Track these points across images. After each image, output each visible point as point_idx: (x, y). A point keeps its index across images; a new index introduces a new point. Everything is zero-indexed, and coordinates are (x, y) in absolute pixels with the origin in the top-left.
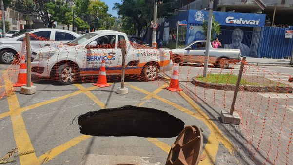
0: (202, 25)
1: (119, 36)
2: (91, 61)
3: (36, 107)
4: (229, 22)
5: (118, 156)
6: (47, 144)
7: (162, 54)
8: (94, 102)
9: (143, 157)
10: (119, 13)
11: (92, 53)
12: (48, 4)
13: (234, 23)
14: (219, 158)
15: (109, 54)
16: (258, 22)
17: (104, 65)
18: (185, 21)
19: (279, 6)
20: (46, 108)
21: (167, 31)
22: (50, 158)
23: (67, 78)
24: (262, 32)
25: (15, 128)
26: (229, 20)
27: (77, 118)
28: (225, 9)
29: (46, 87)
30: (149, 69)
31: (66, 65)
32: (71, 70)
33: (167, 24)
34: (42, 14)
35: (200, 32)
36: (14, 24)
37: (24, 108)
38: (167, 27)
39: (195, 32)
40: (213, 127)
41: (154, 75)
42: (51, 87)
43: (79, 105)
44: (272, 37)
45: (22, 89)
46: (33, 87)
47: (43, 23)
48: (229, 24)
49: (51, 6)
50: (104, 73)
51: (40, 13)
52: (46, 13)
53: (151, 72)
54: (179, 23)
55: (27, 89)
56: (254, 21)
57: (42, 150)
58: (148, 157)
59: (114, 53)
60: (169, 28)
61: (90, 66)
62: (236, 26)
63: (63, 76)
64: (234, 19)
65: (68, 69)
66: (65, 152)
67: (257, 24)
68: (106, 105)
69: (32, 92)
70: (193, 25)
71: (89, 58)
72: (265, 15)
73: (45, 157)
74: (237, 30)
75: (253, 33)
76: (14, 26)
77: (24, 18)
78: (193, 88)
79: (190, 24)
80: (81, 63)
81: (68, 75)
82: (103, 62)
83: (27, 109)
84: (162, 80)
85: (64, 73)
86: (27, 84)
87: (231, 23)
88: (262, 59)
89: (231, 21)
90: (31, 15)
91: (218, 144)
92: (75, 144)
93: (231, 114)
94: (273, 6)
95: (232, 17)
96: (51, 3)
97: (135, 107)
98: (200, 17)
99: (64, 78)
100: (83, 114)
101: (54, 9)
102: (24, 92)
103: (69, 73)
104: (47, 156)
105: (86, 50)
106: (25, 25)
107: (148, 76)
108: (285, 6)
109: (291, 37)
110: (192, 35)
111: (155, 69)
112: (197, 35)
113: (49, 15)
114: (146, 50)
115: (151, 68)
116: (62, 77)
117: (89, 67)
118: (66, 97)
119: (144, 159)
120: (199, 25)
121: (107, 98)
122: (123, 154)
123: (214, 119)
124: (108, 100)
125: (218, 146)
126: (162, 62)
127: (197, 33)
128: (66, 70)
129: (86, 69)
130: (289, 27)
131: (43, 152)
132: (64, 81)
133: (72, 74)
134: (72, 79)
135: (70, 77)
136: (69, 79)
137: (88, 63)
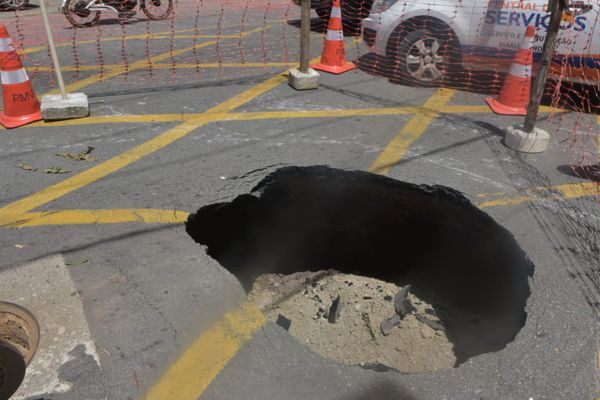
2: (497, 28)
9: (88, 343)
23: (423, 69)
61: (494, 42)
65: (428, 44)
81: (426, 58)
85: (415, 52)
99: (415, 67)
103: (431, 55)
117: (490, 45)
128: (420, 45)
132: (413, 74)
133: (439, 59)
134: (439, 73)
135: (431, 66)
136: (427, 73)
137: (488, 32)
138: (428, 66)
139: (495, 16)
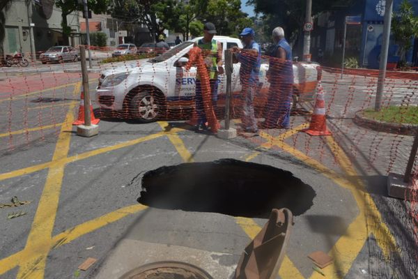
2: (183, 86)
3: (90, 155)
5: (172, 247)
6: (75, 217)
8: (176, 151)
9: (213, 253)
10: (257, 11)
12: (156, 5)
14: (358, 266)
18: (359, 16)
20: (103, 158)
21: (331, 34)
22: (68, 241)
23: (147, 113)
25: (47, 187)
27: (141, 176)
29: (115, 126)
31: (145, 93)
32: (152, 100)
33: (332, 24)
34: (148, 20)
36: (112, 36)
37: (72, 157)
38: (331, 28)
39: (377, 35)
40: (366, 204)
42: (124, 126)
43: (151, 155)
45: (79, 129)
46: (93, 126)
47: (149, 33)
49: (159, 7)
51: (145, 18)
52: (153, 18)
54: (349, 20)
55: (84, 129)
57: (63, 226)
58: (220, 254)
60: (334, 30)
61: (182, 94)
63: (142, 109)
65: (148, 99)
66: (94, 231)
68: (193, 156)
69: (91, 133)
70: (374, 22)
71: (179, 81)
73: (62, 238)
76: (112, 39)
77: (124, 28)
78: (352, 131)
79: (369, 22)
80: (168, 89)
81: (148, 107)
83: (76, 158)
84: (302, 115)
85: (143, 105)
86: (85, 121)
90: (134, 23)
91: (366, 238)
92: (114, 220)
96: (160, 3)
97: (239, 162)
99: (144, 113)
100: (152, 170)
101: (164, 12)
102: (80, 133)
103: (150, 105)
104: (65, 235)
105: (175, 69)
106: (125, 38)
110: (372, 40)
112: (380, 39)
113: (158, 20)
116: (140, 111)
117: (180, 95)
118: (137, 141)
119: (213, 256)
121: (198, 145)
122: (182, 244)
124: (199, 148)
125: (364, 241)
127: (380, 36)
128: (144, 100)
129: (175, 99)
131: (64, 228)
132: (143, 117)
133: (155, 106)
134: (156, 114)
135: (152, 111)
136: (150, 115)
137: (178, 89)
138: (150, 111)
139: (181, 81)
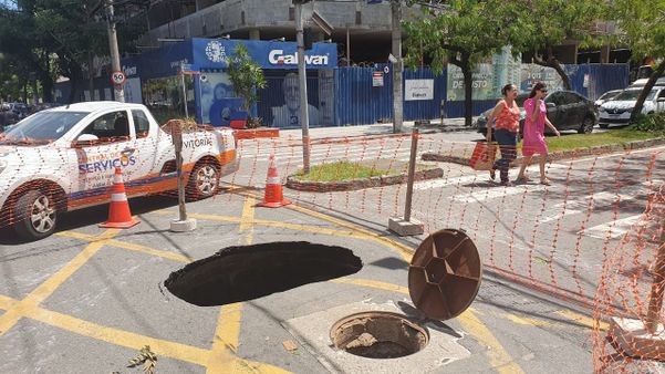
0: (224, 70)
1: (134, 112)
2: (89, 175)
4: (276, 62)
7: (221, 139)
8: (155, 256)
11: (89, 155)
13: (286, 62)
15: (122, 153)
16: (326, 58)
17: (121, 179)
19: (354, 27)
22: (235, 344)
23: (42, 223)
24: (337, 79)
26: (276, 56)
28: (257, 34)
30: (202, 172)
32: (46, 202)
35: (223, 85)
39: (213, 87)
41: (212, 185)
44: (354, 84)
48: (277, 64)
50: (123, 197)
53: (206, 178)
54: (184, 69)
56: (321, 58)
58: (369, 300)
59: (133, 151)
61: (87, 187)
62: (287, 68)
63: (34, 218)
64: (284, 54)
65: (42, 201)
66: (243, 330)
67: (326, 63)
68: (186, 255)
70: (206, 71)
72: (335, 44)
74: (291, 77)
75: (320, 81)
79: (200, 70)
80: (68, 182)
81: (43, 216)
82: (118, 171)
85: (36, 211)
87: (281, 63)
88: (344, 127)
89: (281, 58)
93: (407, 219)
94: (344, 27)
95: (280, 52)
98: (218, 53)
99: (37, 224)
103: (45, 209)
105: (73, 152)
107: (202, 187)
108: (362, 27)
109: (382, 84)
110: (207, 92)
111: (212, 171)
112: (218, 91)
114: (192, 134)
115: (206, 172)
116: (33, 221)
120: (218, 71)
123: (386, 235)
124: (176, 246)
126: (223, 154)
127: (217, 86)
128: (37, 203)
129: (82, 195)
130: (376, 65)
132: (38, 229)
133: (50, 210)
134: (52, 222)
135: (47, 219)
136: (46, 225)
137: (83, 180)
139: (85, 168)
